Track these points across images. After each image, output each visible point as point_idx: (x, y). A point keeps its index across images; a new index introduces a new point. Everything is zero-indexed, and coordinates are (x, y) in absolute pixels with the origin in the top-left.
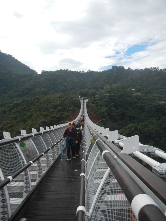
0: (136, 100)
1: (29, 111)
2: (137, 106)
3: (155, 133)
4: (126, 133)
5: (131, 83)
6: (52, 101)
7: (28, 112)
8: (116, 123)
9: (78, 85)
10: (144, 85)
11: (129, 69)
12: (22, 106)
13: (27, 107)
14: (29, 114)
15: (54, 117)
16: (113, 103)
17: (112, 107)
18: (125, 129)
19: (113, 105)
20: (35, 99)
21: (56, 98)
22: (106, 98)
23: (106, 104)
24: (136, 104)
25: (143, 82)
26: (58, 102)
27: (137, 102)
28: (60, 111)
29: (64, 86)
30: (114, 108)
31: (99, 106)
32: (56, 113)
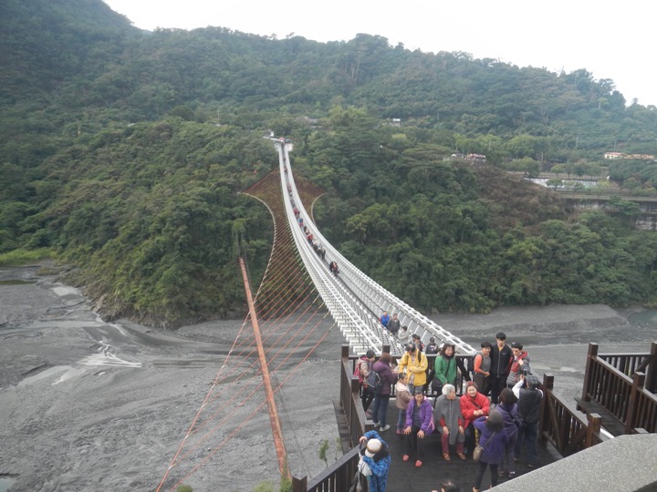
0: (395, 152)
1: (148, 159)
2: (394, 165)
3: (417, 224)
4: (365, 221)
5: (399, 91)
6: (209, 141)
7: (147, 161)
8: (347, 201)
9: (260, 82)
10: (430, 100)
11: (400, 46)
12: (125, 143)
13: (140, 147)
14: (151, 167)
15: (224, 184)
16: (344, 159)
17: (341, 167)
18: (364, 215)
19: (345, 162)
20: (159, 129)
21: (219, 136)
22: (330, 146)
23: (330, 159)
24: (394, 162)
25: (429, 91)
26: (227, 149)
27: (396, 157)
28: (232, 169)
29: (220, 80)
30: (345, 169)
31: (315, 163)
32: (226, 175)
